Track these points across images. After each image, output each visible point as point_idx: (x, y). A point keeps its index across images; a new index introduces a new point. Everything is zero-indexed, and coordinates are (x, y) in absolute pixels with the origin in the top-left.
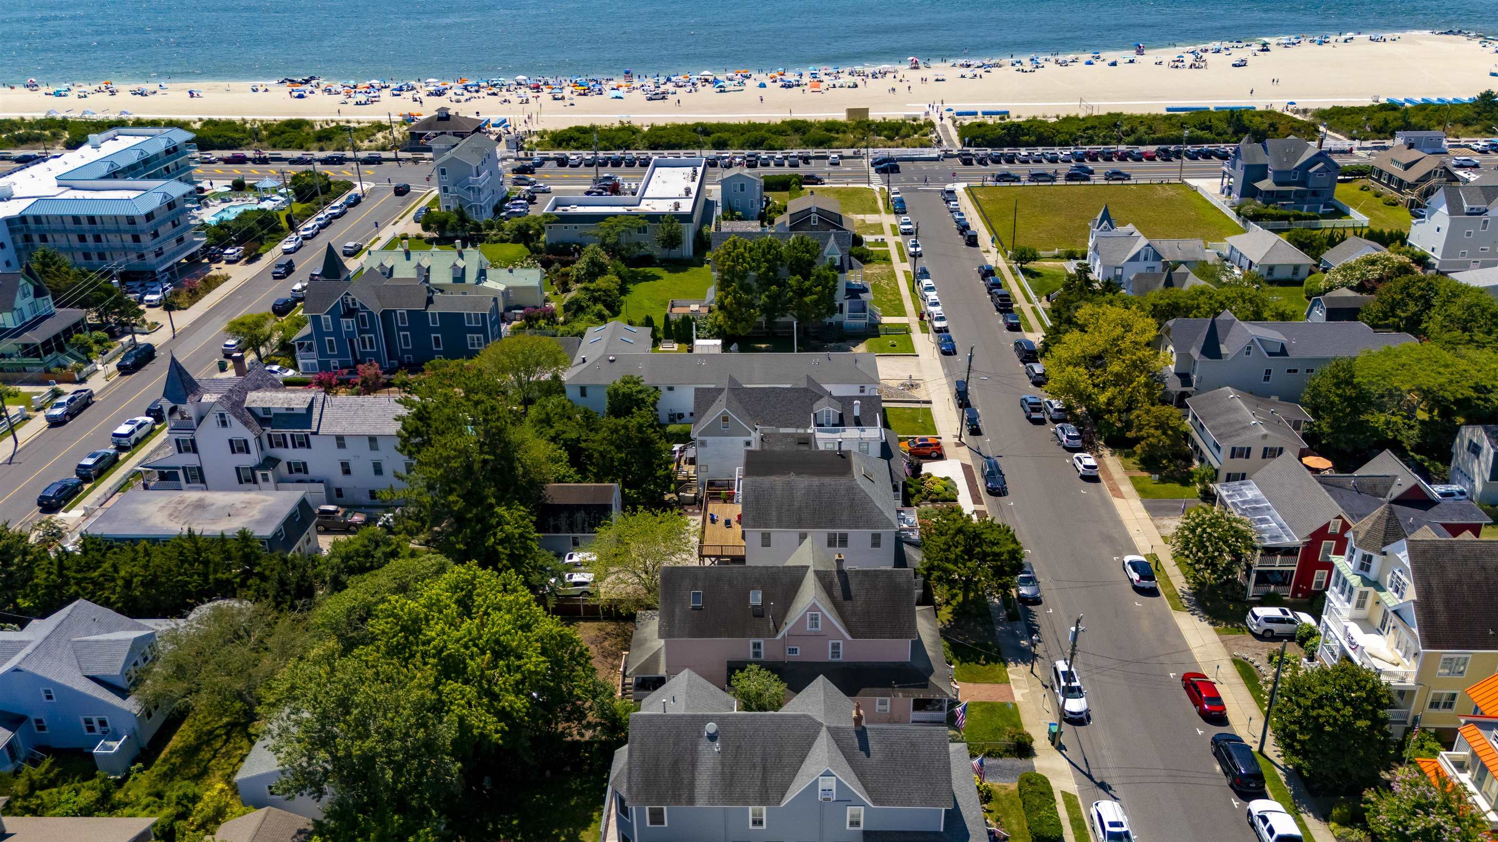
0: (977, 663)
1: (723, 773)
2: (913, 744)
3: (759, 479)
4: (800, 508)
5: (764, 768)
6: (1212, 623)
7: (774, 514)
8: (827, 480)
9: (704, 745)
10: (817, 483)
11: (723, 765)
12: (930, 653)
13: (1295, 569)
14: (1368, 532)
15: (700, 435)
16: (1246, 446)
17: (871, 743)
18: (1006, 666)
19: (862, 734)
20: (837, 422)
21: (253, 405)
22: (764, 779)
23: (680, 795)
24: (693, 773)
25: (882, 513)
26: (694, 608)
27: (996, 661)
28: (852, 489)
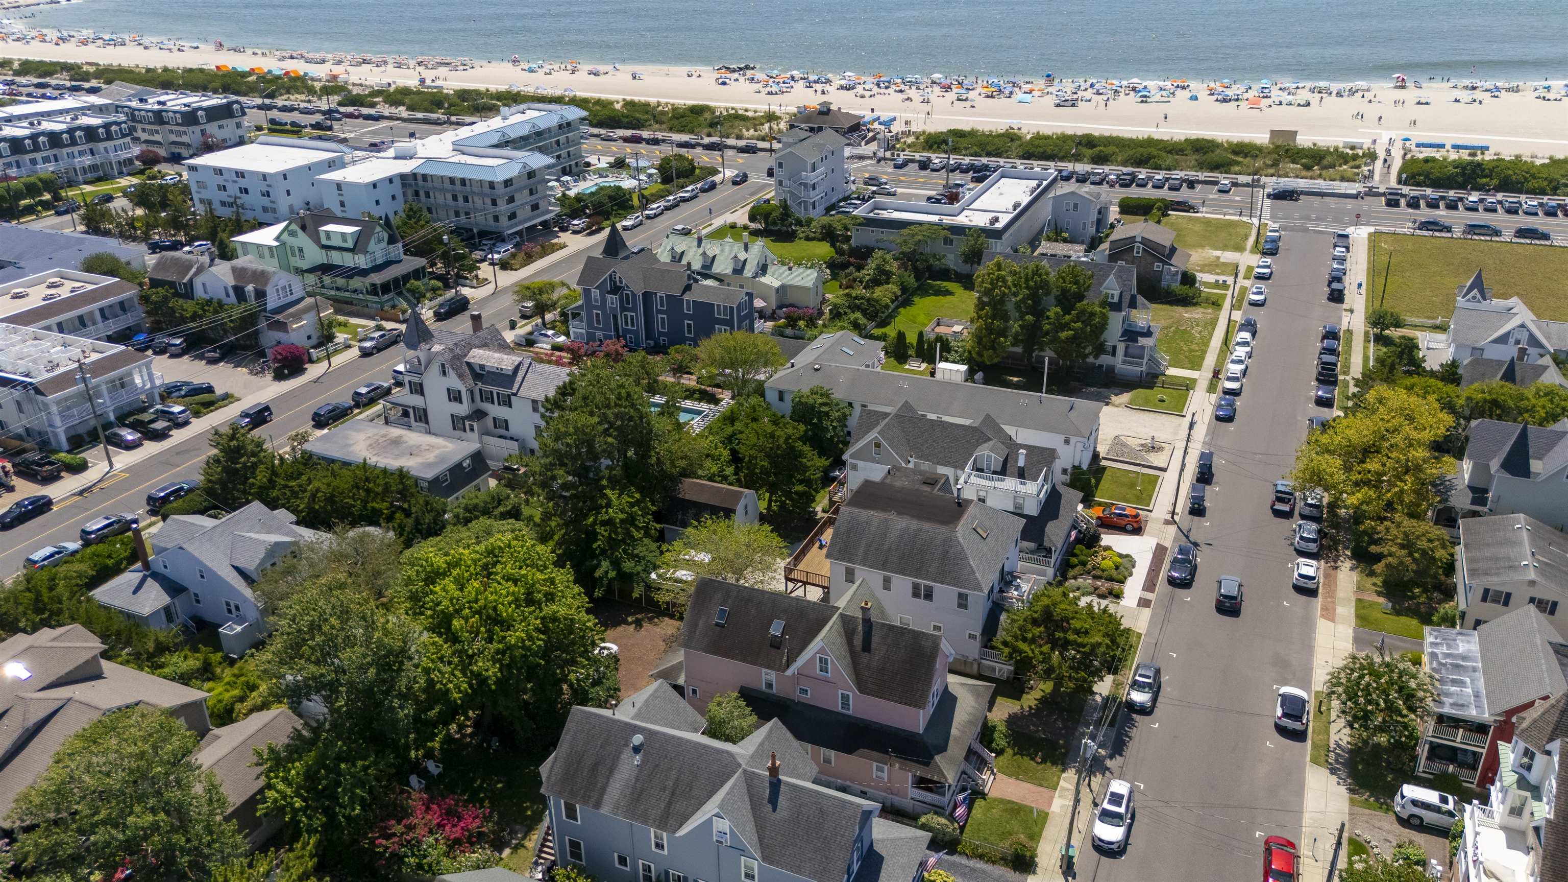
0: (1033, 759)
1: (634, 787)
2: (821, 811)
3: (857, 510)
4: (890, 549)
5: (673, 794)
6: (1351, 791)
7: (862, 550)
8: (926, 526)
9: (627, 754)
10: (915, 527)
11: (637, 779)
12: (954, 731)
13: (1484, 751)
14: (1535, 721)
15: (852, 457)
16: (1505, 589)
17: (781, 798)
18: (1063, 771)
19: (775, 785)
20: (999, 470)
21: (472, 361)
22: (670, 804)
23: (589, 797)
24: (608, 779)
25: (974, 572)
26: (717, 625)
27: (1054, 763)
28: (950, 541)
